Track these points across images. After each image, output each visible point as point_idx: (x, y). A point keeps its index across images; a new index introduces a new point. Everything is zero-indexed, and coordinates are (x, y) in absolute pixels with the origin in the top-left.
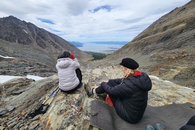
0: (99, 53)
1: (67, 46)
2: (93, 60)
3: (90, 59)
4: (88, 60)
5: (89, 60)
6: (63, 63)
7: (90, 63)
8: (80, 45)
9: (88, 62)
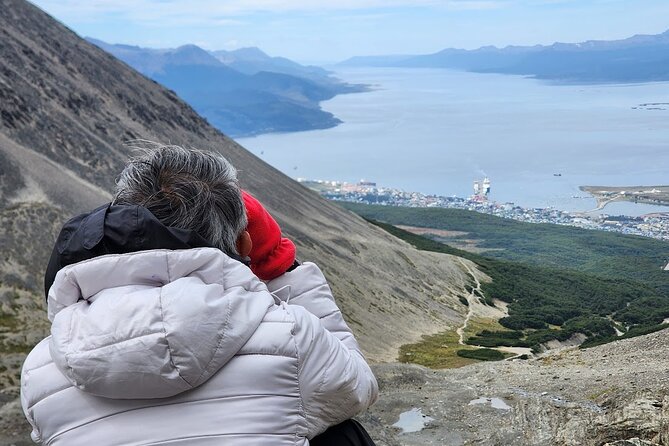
0: (586, 237)
1: (85, 121)
2: (486, 345)
3: (436, 329)
4: (416, 337)
5: (429, 343)
6: (143, 319)
7: (438, 399)
8: (297, 97)
9: (411, 379)
